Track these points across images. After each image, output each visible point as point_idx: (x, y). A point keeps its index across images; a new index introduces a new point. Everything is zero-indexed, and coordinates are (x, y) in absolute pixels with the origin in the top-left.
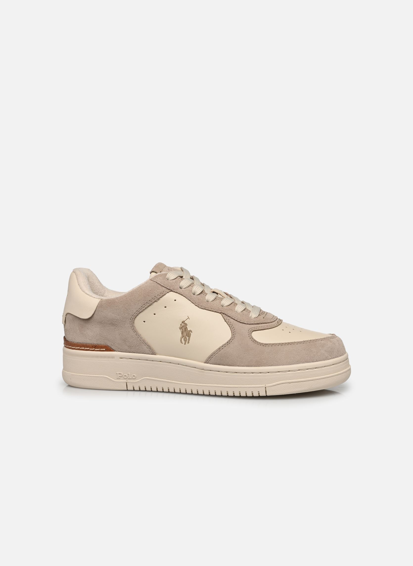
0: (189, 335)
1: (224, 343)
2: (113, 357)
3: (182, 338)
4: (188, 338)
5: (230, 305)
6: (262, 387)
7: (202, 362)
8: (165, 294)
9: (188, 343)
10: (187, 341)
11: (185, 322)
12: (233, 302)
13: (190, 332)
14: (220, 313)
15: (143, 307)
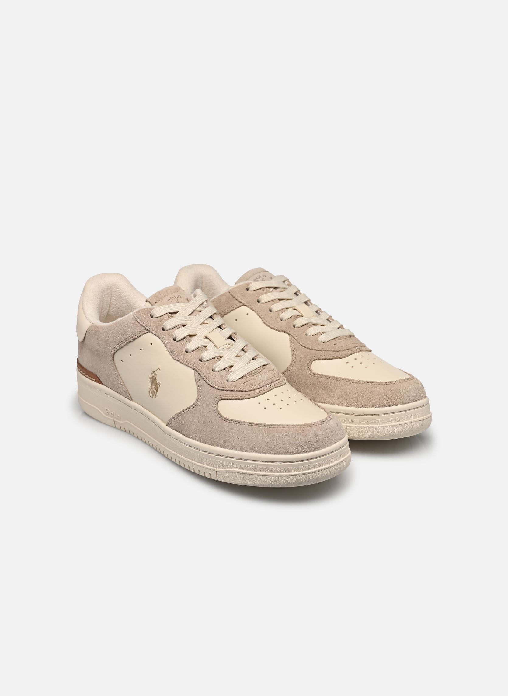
0: (157, 388)
1: (186, 408)
2: (100, 390)
3: (151, 390)
4: (155, 391)
5: (210, 361)
6: (213, 470)
7: (163, 422)
8: (142, 335)
9: (155, 398)
10: (155, 395)
11: (156, 372)
12: (216, 357)
13: (159, 385)
14: (193, 369)
15: (119, 344)
